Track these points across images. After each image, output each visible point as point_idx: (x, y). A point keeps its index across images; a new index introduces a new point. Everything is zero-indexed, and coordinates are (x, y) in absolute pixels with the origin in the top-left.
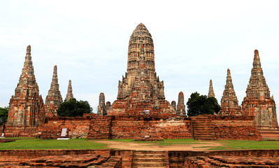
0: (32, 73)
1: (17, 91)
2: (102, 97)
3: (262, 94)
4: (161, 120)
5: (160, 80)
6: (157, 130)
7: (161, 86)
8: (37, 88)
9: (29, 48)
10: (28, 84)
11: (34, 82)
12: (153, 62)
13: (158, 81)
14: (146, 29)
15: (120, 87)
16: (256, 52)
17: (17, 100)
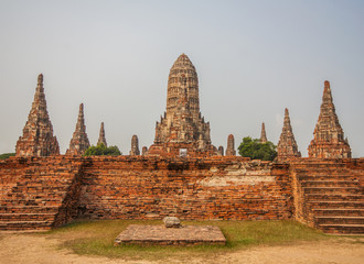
0: (44, 108)
1: (26, 131)
2: (135, 140)
3: (335, 136)
4: (214, 170)
5: (206, 122)
6: (202, 196)
7: (206, 127)
8: (50, 126)
9: (41, 78)
10: (38, 121)
11: (46, 120)
12: (198, 99)
13: (203, 122)
14: (188, 60)
15: (158, 129)
16: (327, 83)
17: (24, 142)
